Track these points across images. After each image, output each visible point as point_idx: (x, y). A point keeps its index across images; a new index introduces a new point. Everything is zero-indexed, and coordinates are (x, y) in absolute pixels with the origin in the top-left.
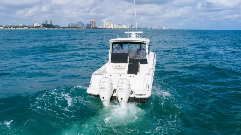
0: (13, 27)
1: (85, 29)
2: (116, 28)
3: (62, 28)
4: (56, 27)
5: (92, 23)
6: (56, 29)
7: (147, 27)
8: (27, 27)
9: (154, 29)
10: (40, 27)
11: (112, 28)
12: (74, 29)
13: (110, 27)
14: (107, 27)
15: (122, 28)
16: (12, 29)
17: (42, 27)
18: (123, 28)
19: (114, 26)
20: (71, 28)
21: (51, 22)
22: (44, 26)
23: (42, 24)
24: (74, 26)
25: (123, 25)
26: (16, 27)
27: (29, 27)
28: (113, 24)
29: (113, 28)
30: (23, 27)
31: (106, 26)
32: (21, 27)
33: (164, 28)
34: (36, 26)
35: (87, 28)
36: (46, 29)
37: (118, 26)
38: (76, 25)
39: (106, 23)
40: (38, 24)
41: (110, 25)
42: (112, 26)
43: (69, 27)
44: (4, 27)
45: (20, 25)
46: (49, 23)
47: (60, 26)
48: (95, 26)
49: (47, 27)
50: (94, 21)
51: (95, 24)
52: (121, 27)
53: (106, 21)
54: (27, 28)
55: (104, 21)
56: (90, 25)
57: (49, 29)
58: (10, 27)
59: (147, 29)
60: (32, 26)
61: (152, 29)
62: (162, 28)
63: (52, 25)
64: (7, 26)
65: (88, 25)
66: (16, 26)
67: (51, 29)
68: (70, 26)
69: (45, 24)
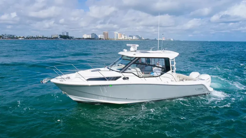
0: (34, 38)
2: (126, 39)
3: (77, 38)
4: (71, 38)
5: (105, 35)
6: (72, 40)
7: (156, 39)
8: (45, 37)
10: (57, 38)
11: (123, 39)
14: (119, 38)
17: (59, 38)
18: (133, 39)
19: (125, 38)
21: (67, 33)
22: (62, 37)
23: (59, 35)
25: (134, 36)
27: (47, 38)
28: (125, 35)
29: (124, 39)
31: (117, 37)
32: (40, 38)
33: (172, 40)
34: (54, 37)
35: (100, 39)
36: (63, 39)
37: (128, 38)
39: (117, 34)
41: (122, 37)
42: (123, 37)
44: (25, 37)
45: (40, 36)
46: (65, 34)
48: (107, 37)
50: (106, 32)
51: (107, 35)
52: (131, 38)
53: (117, 33)
55: (116, 33)
58: (31, 38)
60: (50, 37)
62: (170, 39)
63: (68, 36)
64: (29, 37)
65: (101, 36)
66: (36, 37)
69: (62, 35)
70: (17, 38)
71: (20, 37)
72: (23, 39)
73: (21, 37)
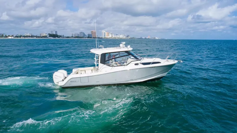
0: (23, 37)
1: (86, 38)
2: (113, 38)
3: (66, 37)
4: (60, 36)
5: (93, 33)
6: (61, 38)
8: (35, 36)
9: (148, 38)
10: (46, 36)
11: (110, 38)
12: (77, 38)
13: (109, 37)
14: (106, 37)
15: (119, 38)
16: (22, 38)
17: (48, 36)
19: (112, 36)
20: (74, 37)
21: (56, 32)
22: (51, 35)
23: (48, 34)
24: (77, 36)
25: (120, 35)
26: (25, 37)
27: (37, 37)
28: (112, 34)
29: (112, 38)
30: (32, 36)
32: (29, 36)
33: (157, 38)
34: (43, 36)
35: (88, 37)
36: (52, 38)
37: (116, 36)
38: (78, 35)
39: (105, 33)
40: (45, 34)
41: (109, 35)
42: (110, 36)
43: (72, 37)
44: (15, 36)
46: (54, 33)
47: (64, 36)
48: (95, 35)
49: (53, 37)
50: (94, 31)
52: (118, 36)
53: (105, 32)
54: (35, 38)
55: (103, 31)
56: (91, 35)
57: (55, 38)
58: (21, 37)
59: (141, 38)
60: (40, 36)
61: (146, 38)
62: (155, 38)
63: (57, 34)
64: (18, 36)
65: (89, 35)
67: (57, 38)
68: (74, 36)
69: (51, 34)
70: (6, 37)
71: (9, 36)
72: (12, 37)
73: (11, 36)
